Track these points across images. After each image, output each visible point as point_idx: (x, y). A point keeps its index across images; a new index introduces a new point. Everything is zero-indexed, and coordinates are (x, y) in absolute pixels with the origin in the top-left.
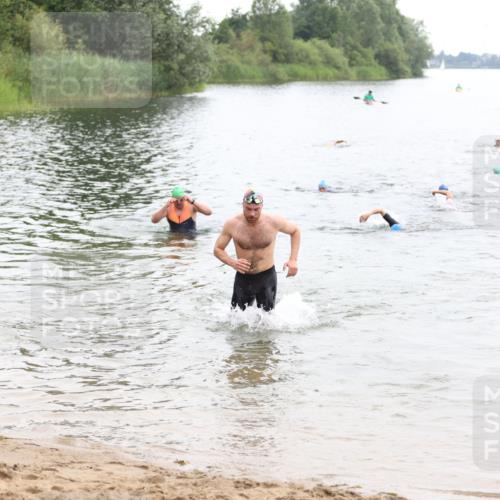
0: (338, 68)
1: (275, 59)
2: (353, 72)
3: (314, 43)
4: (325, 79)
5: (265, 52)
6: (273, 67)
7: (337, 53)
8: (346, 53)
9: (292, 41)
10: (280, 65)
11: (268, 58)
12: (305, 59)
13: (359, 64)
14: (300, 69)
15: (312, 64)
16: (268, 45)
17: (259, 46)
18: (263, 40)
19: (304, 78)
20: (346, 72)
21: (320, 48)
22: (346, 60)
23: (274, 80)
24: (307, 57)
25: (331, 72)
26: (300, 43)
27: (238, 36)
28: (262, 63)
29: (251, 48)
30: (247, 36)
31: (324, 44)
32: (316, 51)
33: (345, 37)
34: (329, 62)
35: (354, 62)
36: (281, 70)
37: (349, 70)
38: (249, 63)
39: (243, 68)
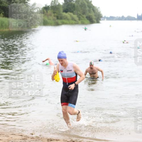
0: (75, 20)
1: (58, 18)
2: (80, 22)
3: (68, 14)
4: (72, 24)
5: (54, 16)
6: (57, 21)
7: (75, 16)
8: (78, 16)
9: (62, 13)
10: (59, 20)
11: (55, 18)
12: (66, 18)
13: (81, 19)
14: (65, 21)
15: (68, 19)
16: (56, 14)
17: (53, 15)
18: (54, 13)
19: (66, 24)
20: (78, 22)
21: (70, 15)
22: (78, 18)
23: (57, 24)
24: (67, 17)
25: (74, 22)
26: (64, 14)
27: (47, 12)
28: (54, 20)
29: (51, 15)
30: (49, 12)
31: (72, 14)
32: (69, 16)
33: (77, 12)
34: (73, 19)
35: (80, 19)
36: (59, 21)
37: (79, 21)
38: (50, 19)
39: (49, 21)
